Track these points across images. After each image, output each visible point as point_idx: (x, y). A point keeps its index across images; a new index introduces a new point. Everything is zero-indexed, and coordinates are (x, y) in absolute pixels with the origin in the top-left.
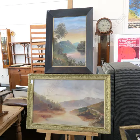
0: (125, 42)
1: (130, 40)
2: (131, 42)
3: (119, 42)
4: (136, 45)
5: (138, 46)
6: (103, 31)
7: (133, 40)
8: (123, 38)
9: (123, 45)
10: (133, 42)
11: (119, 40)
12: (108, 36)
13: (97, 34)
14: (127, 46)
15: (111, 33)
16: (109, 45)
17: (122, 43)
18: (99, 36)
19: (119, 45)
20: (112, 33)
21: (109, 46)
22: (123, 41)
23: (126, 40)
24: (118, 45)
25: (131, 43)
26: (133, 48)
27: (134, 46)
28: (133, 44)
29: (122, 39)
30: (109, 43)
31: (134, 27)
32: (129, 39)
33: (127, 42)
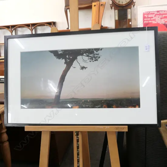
0: (152, 18)
1: (160, 14)
2: (161, 16)
3: (144, 18)
6: (121, 3)
7: (164, 13)
9: (150, 22)
10: (164, 16)
11: (144, 14)
12: (129, 10)
13: (113, 8)
14: (156, 22)
15: (132, 6)
16: (130, 23)
17: (148, 18)
18: (117, 11)
19: (145, 22)
20: (134, 6)
21: (131, 25)
22: (150, 16)
23: (154, 14)
24: (143, 22)
25: (161, 18)
26: (165, 24)
27: (166, 22)
28: (164, 19)
29: (149, 13)
30: (130, 20)
32: (158, 11)
33: (155, 16)
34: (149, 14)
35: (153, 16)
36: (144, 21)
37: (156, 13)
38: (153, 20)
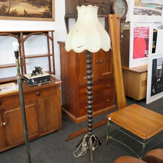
0: (139, 33)
1: (143, 30)
4: (146, 35)
5: (148, 36)
7: (145, 29)
8: (138, 27)
9: (137, 36)
10: (145, 31)
11: (134, 29)
14: (140, 37)
16: (122, 36)
17: (136, 33)
20: (125, 20)
22: (137, 31)
23: (139, 29)
25: (143, 33)
26: (145, 39)
27: (146, 37)
30: (122, 34)
31: (138, 14)
32: (142, 28)
33: (140, 31)
34: (137, 29)
35: (139, 31)
36: (134, 35)
37: (141, 29)
38: (139, 35)
